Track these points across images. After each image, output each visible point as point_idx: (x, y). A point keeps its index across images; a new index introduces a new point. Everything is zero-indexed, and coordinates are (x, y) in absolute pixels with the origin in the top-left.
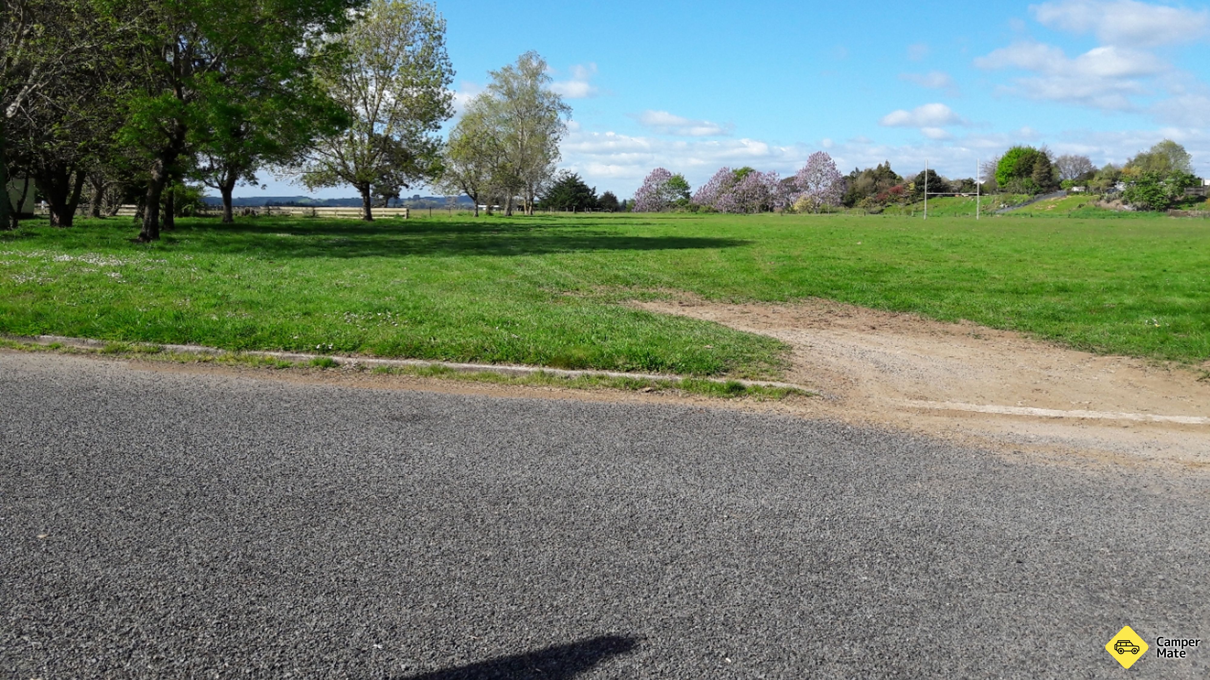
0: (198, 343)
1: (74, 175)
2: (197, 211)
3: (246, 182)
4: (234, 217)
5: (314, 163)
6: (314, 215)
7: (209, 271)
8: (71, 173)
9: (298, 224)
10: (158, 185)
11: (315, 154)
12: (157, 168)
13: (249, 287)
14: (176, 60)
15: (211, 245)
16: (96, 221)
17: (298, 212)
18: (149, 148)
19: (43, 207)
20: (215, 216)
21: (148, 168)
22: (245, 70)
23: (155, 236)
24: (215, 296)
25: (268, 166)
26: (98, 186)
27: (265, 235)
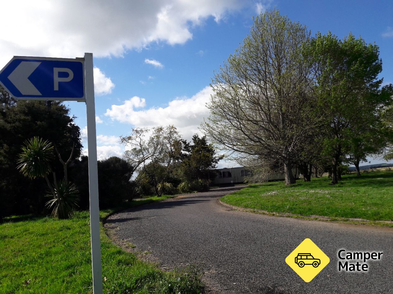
0: (360, 218)
1: (309, 165)
2: (348, 173)
3: (363, 161)
4: (361, 173)
5: (387, 151)
6: (390, 170)
7: (357, 193)
8: (308, 165)
9: (384, 174)
10: (335, 166)
11: (387, 148)
12: (334, 161)
13: (373, 198)
14: (335, 126)
15: (356, 184)
16: (317, 179)
17: (383, 169)
18: (331, 155)
19: (301, 176)
20: (354, 174)
21: (331, 161)
22: (358, 125)
23: (337, 183)
24: (362, 202)
25: (370, 155)
26: (316, 168)
27: (373, 179)
